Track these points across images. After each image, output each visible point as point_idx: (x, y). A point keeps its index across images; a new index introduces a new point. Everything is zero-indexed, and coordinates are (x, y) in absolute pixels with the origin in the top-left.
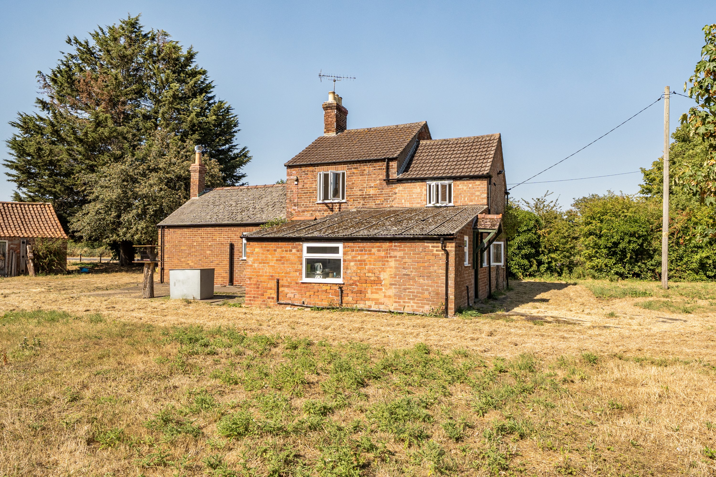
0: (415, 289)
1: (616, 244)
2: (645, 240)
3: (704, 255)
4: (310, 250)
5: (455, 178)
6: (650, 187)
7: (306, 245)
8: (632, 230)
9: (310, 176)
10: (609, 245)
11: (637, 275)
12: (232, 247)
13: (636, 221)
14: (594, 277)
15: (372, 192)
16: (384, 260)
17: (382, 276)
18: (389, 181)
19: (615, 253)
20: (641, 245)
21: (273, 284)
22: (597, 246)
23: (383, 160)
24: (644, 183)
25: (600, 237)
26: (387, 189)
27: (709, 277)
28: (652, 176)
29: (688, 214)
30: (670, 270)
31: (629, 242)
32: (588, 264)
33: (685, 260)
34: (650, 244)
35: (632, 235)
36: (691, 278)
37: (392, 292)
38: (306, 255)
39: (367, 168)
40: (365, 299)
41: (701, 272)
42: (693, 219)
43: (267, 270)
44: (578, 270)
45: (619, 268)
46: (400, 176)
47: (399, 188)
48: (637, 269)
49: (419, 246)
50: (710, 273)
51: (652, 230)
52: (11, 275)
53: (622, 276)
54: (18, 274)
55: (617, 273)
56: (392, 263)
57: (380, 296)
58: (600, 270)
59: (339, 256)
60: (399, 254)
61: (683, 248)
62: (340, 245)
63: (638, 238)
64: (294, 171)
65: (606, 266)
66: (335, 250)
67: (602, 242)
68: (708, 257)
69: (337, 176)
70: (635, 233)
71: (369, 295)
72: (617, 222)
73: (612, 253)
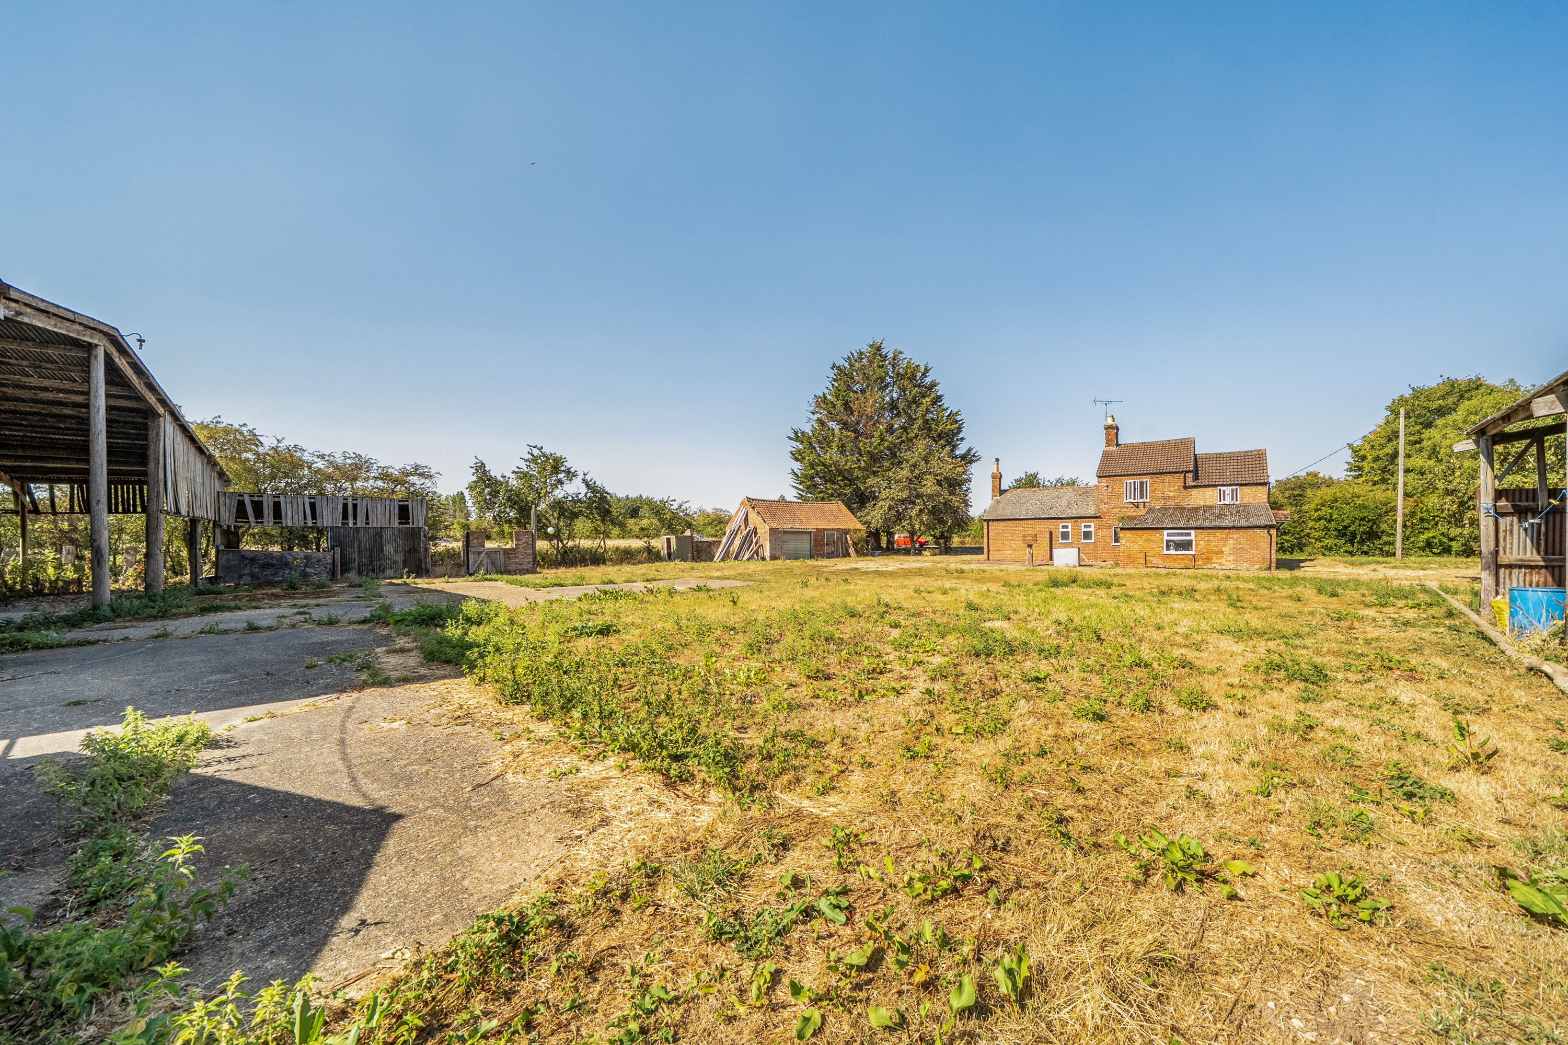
0: (1248, 556)
1: (1346, 528)
2: (1375, 523)
3: (1430, 535)
4: (1168, 535)
5: (1241, 485)
6: (1360, 465)
7: (1166, 532)
8: (1362, 515)
9: (1118, 483)
10: (1340, 528)
11: (1366, 553)
12: (1051, 533)
13: (1365, 508)
14: (1324, 555)
15: (1171, 494)
16: (1225, 540)
17: (1224, 549)
18: (1185, 487)
19: (1344, 535)
20: (1371, 528)
21: (1142, 555)
22: (1327, 529)
23: (1182, 472)
24: (1352, 460)
25: (1330, 521)
26: (1184, 493)
27: (1434, 553)
28: (1362, 453)
29: (1416, 501)
30: (1403, 549)
31: (1360, 525)
32: (1319, 544)
33: (1412, 539)
34: (1378, 527)
35: (1363, 519)
36: (1418, 554)
37: (1232, 558)
38: (1166, 538)
39: (1167, 478)
40: (1211, 563)
41: (1427, 550)
42: (1420, 505)
43: (1136, 547)
44: (1308, 549)
45: (1349, 547)
46: (1194, 484)
47: (1195, 492)
48: (1365, 548)
49: (1251, 532)
50: (1435, 550)
51: (1380, 515)
52: (838, 556)
53: (1351, 554)
54: (844, 556)
55: (1346, 551)
56: (1231, 542)
57: (1222, 561)
58: (1330, 549)
59: (1192, 537)
60: (1236, 536)
61: (1410, 529)
62: (1193, 532)
63: (1369, 521)
64: (1104, 480)
65: (1336, 545)
66: (1189, 534)
67: (1333, 525)
68: (1434, 537)
69: (1142, 483)
70: (1365, 517)
71: (1214, 560)
72: (1347, 508)
73: (1341, 534)
